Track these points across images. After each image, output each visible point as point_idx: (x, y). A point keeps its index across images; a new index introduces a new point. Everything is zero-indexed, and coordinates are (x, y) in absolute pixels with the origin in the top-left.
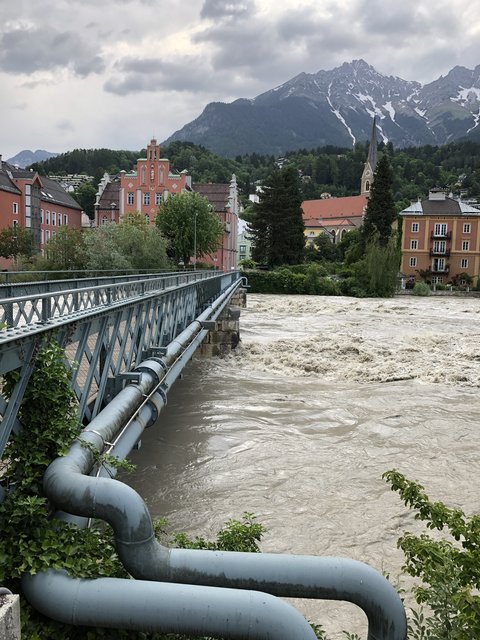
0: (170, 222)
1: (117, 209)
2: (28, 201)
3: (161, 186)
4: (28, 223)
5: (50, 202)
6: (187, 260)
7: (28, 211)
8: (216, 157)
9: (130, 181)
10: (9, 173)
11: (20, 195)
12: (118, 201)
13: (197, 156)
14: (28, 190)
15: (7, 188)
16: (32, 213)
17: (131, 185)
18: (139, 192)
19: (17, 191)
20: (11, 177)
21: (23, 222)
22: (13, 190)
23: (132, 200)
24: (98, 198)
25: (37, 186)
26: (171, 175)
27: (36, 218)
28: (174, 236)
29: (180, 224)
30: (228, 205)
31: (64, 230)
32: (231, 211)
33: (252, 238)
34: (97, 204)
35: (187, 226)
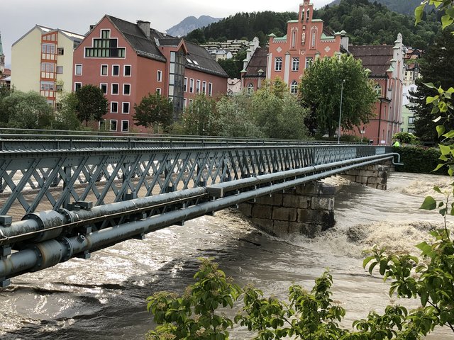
0: (314, 90)
1: (264, 76)
2: (172, 68)
3: (313, 49)
4: (171, 91)
5: (195, 70)
6: (332, 132)
7: (172, 79)
8: (394, 15)
9: (279, 44)
10: (157, 40)
11: (165, 62)
12: (265, 67)
13: (371, 15)
14: (173, 57)
15: (153, 55)
16: (175, 81)
17: (279, 50)
18: (288, 57)
19: (162, 59)
20: (158, 44)
21: (166, 91)
22: (158, 57)
23: (280, 66)
24: (245, 65)
25: (182, 53)
26: (324, 36)
27: (180, 86)
28: (317, 105)
29: (325, 91)
30: (390, 69)
31: (200, 98)
32: (394, 75)
33: (415, 108)
34: (244, 71)
35: (332, 93)
